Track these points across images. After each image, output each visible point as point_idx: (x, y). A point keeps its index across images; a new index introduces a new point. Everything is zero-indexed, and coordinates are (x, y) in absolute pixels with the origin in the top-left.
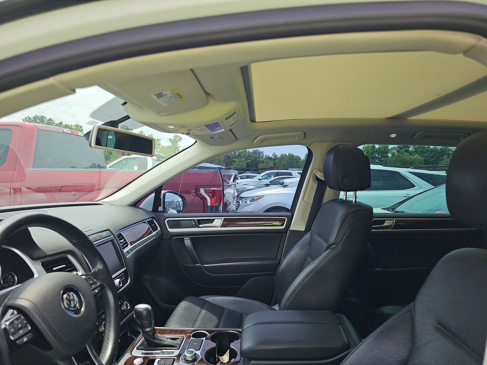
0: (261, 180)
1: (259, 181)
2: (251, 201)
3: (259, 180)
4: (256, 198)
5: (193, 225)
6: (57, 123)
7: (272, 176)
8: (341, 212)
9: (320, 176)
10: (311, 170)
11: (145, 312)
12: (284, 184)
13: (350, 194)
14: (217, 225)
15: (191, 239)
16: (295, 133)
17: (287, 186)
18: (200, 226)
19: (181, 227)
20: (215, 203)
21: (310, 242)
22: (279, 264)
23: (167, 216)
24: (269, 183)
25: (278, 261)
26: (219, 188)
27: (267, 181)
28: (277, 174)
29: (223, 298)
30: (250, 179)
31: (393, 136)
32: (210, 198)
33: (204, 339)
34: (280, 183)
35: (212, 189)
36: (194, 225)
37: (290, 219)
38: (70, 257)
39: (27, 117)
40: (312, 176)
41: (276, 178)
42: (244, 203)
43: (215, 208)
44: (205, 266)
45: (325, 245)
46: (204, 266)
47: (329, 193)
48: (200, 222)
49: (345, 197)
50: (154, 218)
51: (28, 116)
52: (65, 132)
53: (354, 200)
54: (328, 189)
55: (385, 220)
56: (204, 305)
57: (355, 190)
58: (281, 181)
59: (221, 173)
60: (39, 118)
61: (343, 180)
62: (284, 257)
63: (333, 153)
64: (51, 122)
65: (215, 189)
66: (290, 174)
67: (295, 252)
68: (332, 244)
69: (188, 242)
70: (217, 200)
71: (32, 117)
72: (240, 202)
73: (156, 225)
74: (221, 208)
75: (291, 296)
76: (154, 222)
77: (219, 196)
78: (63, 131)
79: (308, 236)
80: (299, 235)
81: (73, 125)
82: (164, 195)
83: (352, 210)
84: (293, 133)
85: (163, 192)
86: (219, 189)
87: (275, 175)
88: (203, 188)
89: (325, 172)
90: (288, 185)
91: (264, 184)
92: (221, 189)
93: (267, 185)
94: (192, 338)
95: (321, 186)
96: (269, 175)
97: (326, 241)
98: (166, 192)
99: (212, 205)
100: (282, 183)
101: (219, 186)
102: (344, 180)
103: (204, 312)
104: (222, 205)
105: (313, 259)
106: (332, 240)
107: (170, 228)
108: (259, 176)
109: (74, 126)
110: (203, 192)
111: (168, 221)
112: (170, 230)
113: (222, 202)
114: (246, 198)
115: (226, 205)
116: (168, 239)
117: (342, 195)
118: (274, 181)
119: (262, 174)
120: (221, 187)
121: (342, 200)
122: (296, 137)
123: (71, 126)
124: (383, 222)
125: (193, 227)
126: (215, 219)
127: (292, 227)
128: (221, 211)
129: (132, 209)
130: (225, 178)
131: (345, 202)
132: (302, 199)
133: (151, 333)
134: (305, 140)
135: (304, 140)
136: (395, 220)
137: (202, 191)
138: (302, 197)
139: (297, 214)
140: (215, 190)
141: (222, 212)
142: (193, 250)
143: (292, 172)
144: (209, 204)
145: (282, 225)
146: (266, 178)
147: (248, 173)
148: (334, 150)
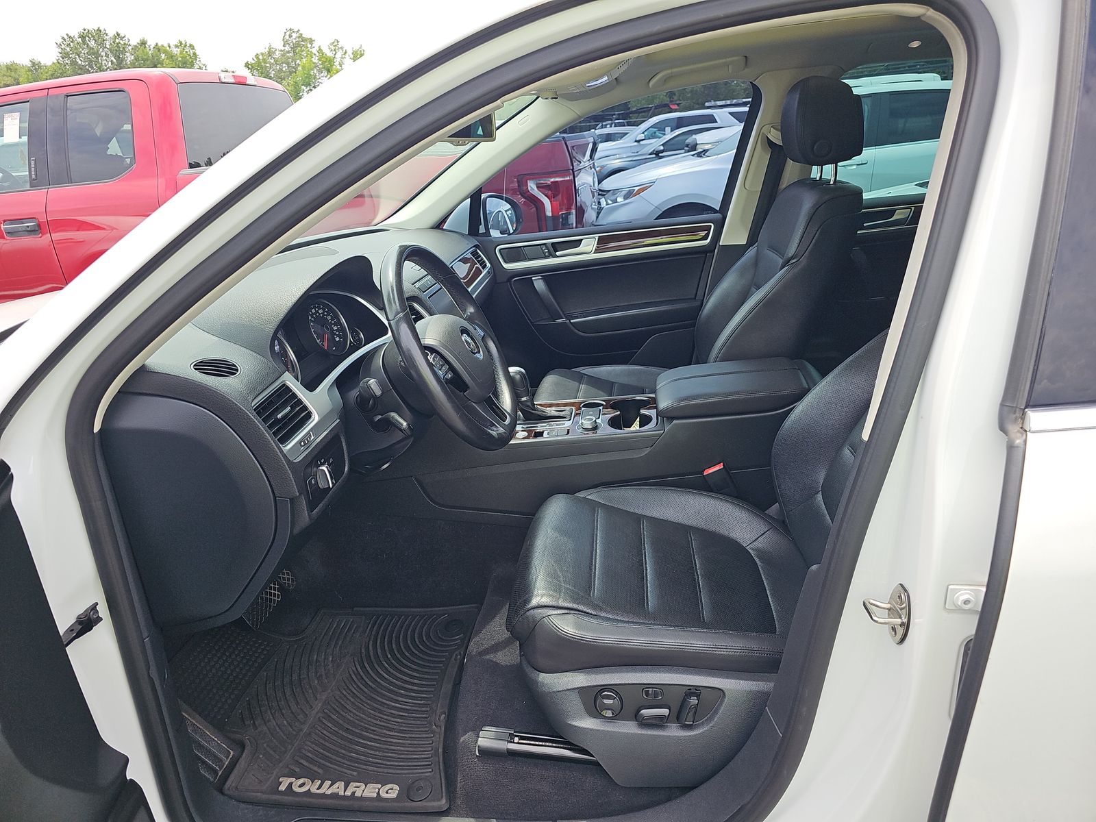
0: (641, 142)
1: (636, 143)
2: (626, 197)
3: (636, 141)
4: (637, 189)
5: (544, 253)
6: (135, 44)
7: (668, 129)
8: (808, 201)
9: (776, 137)
10: (758, 128)
11: (518, 377)
12: (698, 146)
13: (828, 169)
14: (588, 250)
15: (545, 279)
16: (728, 60)
17: (705, 151)
18: (558, 253)
19: (525, 260)
20: (561, 210)
21: (756, 262)
22: (701, 306)
23: (498, 242)
24: (662, 148)
25: (699, 303)
26: (567, 176)
27: (656, 144)
28: (680, 123)
29: (609, 368)
30: (614, 143)
31: (915, 44)
32: (549, 198)
33: (601, 408)
34: (687, 146)
35: (552, 180)
36: (547, 254)
37: (720, 225)
38: (416, 306)
39: (66, 37)
40: (760, 139)
41: (677, 133)
42: (610, 202)
43: (561, 220)
44: (574, 323)
45: (781, 261)
46: (572, 321)
47: (792, 170)
48: (556, 247)
49: (819, 175)
50: (476, 246)
51: (67, 35)
52: (223, 80)
53: (833, 179)
54: (790, 163)
55: (895, 210)
56: (580, 378)
57: (835, 161)
58: (690, 140)
59: (566, 143)
60: (93, 36)
61: (815, 144)
62: (708, 295)
63: (798, 93)
64: (122, 42)
65: (557, 179)
66: (711, 119)
67: (729, 283)
68: (792, 258)
69: (539, 284)
70: (563, 201)
71: (76, 36)
72: (603, 201)
73: (482, 259)
74: (573, 219)
75: (724, 344)
76: (478, 253)
77: (566, 193)
78: (220, 78)
79: (751, 252)
80: (736, 252)
81: (172, 46)
82: (485, 200)
83: (827, 197)
84: (724, 60)
85: (483, 196)
86: (566, 179)
87: (674, 124)
88: (532, 179)
89: (784, 129)
90: (708, 150)
91: (650, 152)
92: (572, 177)
93: (657, 154)
94: (583, 409)
95: (778, 156)
96: (660, 127)
97: (782, 255)
98: (487, 197)
99: (555, 215)
100: (692, 144)
101: (563, 172)
102: (815, 147)
103: (583, 387)
104: (574, 211)
105: (758, 287)
106: (791, 251)
107: (506, 262)
108: (637, 132)
109: (176, 46)
110: (536, 189)
111: (500, 250)
112: (506, 266)
113: (574, 207)
114: (615, 191)
115: (581, 212)
116: (505, 282)
117: (815, 172)
118: (672, 142)
119: (644, 126)
120: (569, 175)
121: (814, 180)
122: (730, 67)
123: (168, 48)
124: (892, 213)
125: (545, 257)
126: (582, 240)
127: (723, 239)
128: (574, 225)
129: (436, 233)
130: (574, 153)
131: (821, 184)
132: (741, 185)
133: (529, 404)
134: (746, 70)
135: (744, 69)
136: (913, 208)
137: (532, 186)
138: (741, 183)
139: (733, 213)
140: (557, 181)
141: (576, 228)
142: (551, 296)
143: (716, 113)
144: (549, 213)
145: (705, 238)
146: (653, 136)
147: (606, 126)
148: (799, 86)
